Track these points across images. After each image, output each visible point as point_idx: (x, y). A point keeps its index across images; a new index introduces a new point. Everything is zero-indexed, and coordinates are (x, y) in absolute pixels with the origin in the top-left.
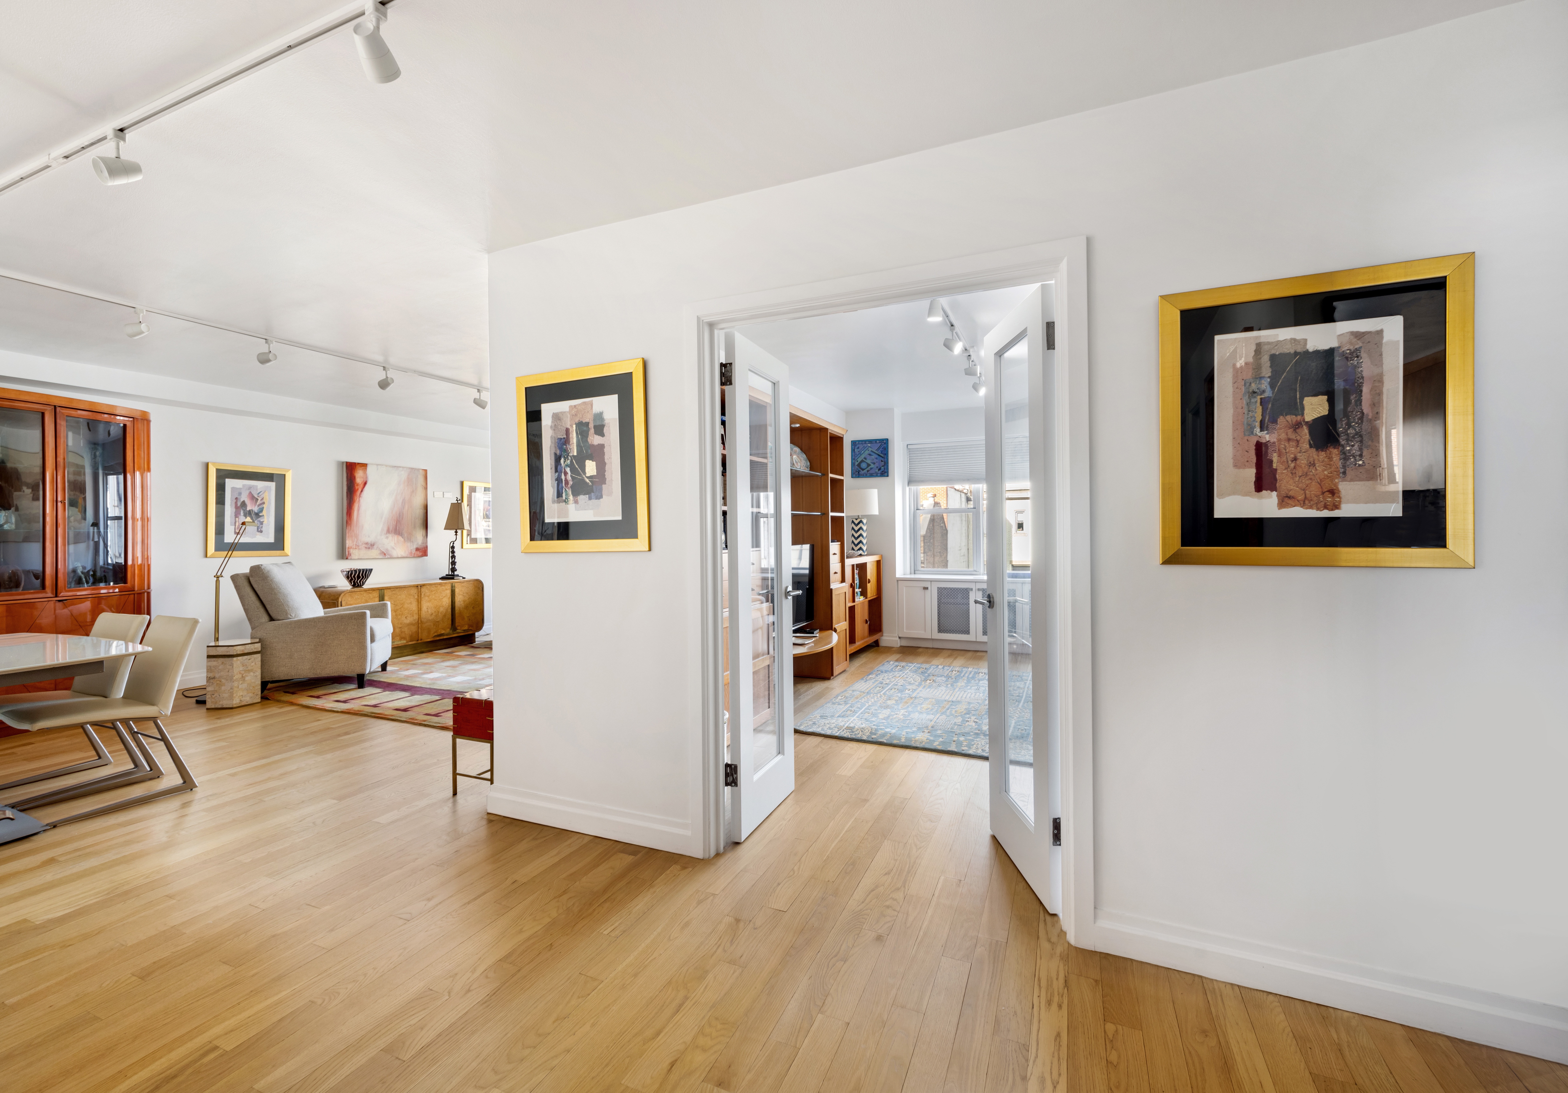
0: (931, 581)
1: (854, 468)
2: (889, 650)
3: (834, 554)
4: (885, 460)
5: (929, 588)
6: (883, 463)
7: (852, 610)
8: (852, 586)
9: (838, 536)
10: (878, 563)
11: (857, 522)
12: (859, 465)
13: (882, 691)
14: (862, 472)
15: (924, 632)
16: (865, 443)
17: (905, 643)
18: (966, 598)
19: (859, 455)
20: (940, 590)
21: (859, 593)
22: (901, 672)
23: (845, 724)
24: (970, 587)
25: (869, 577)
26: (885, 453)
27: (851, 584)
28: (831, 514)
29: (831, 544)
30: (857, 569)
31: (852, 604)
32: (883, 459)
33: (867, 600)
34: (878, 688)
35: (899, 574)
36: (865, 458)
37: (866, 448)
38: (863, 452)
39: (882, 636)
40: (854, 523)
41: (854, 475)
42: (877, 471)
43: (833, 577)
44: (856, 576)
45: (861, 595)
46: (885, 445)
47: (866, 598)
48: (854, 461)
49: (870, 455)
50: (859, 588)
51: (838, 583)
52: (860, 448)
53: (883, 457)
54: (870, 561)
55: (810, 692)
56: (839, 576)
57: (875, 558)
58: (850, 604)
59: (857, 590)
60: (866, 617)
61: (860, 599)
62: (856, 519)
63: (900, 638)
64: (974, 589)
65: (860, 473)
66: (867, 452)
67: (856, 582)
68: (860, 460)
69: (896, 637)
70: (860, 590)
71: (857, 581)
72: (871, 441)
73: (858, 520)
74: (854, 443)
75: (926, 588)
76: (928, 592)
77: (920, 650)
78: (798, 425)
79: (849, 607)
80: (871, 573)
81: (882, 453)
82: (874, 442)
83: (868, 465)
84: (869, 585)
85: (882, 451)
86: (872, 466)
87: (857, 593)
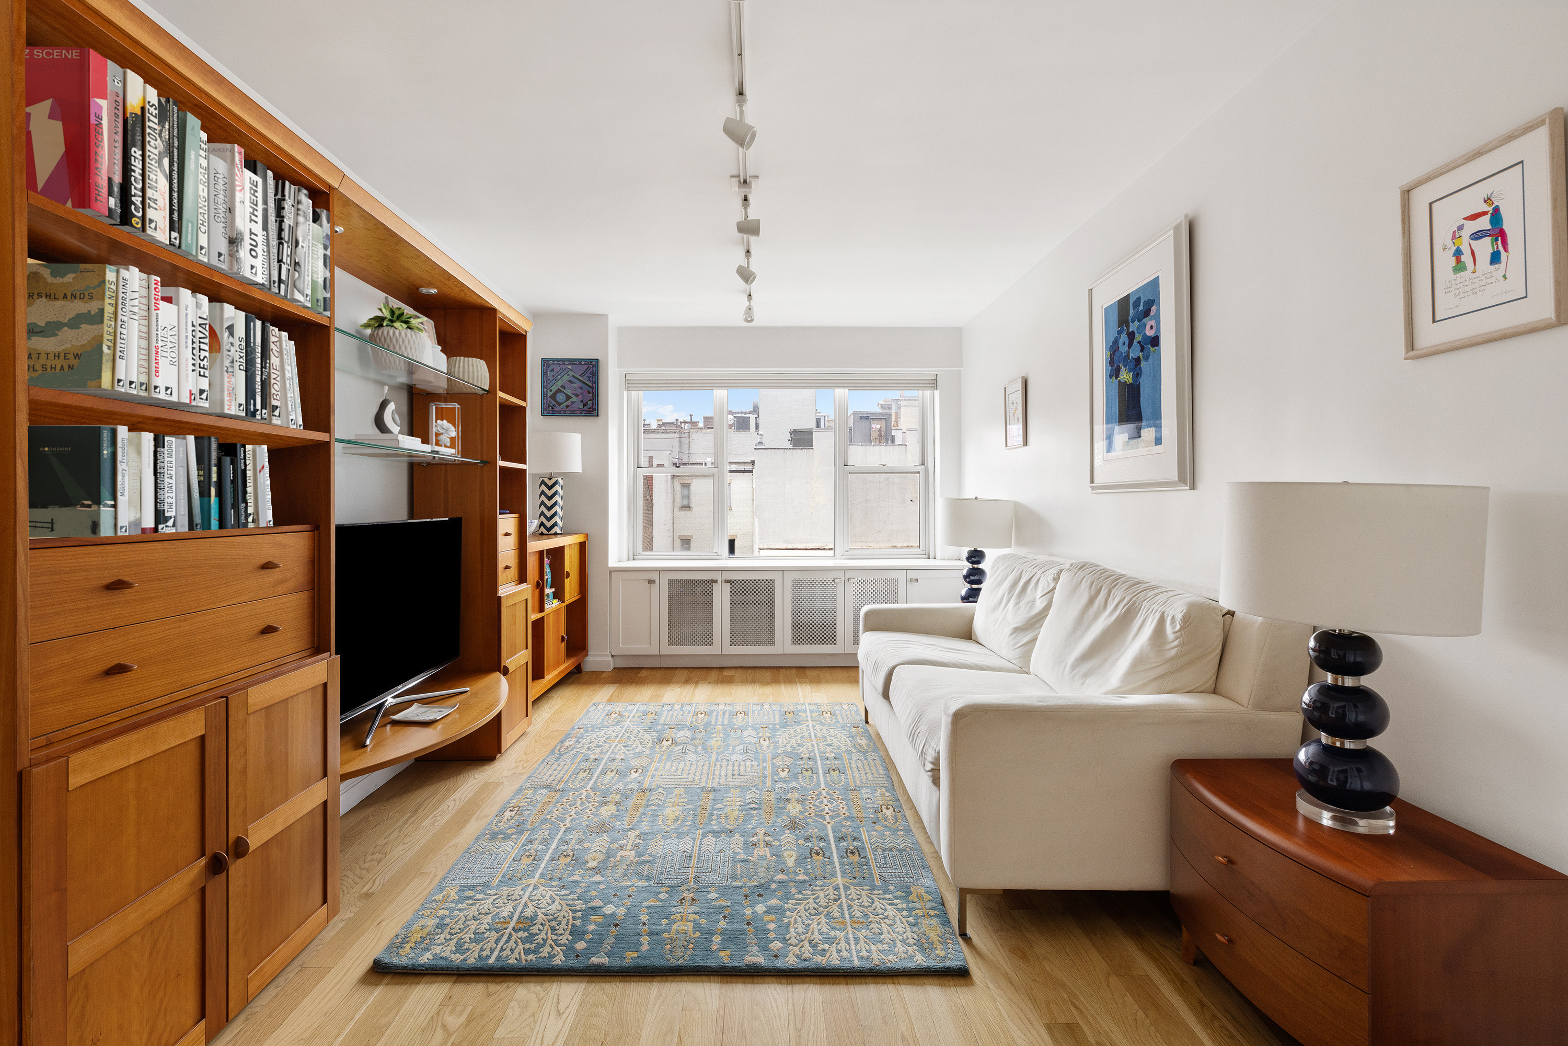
0: (660, 571)
1: (545, 401)
2: (597, 679)
3: (507, 534)
4: (594, 390)
5: (657, 581)
6: (591, 395)
7: (538, 626)
8: (540, 586)
9: (515, 503)
10: (582, 546)
11: (548, 484)
12: (553, 397)
13: (590, 780)
14: (557, 408)
15: (649, 646)
16: (564, 364)
17: (621, 664)
18: (708, 594)
19: (554, 381)
20: (671, 583)
21: (551, 596)
22: (618, 727)
23: (515, 908)
24: (714, 578)
25: (567, 568)
26: (594, 380)
27: (538, 583)
28: (501, 463)
29: (499, 516)
30: (548, 557)
31: (539, 615)
32: (590, 390)
33: (564, 604)
34: (581, 772)
35: (613, 562)
36: (563, 387)
37: (565, 372)
38: (559, 377)
39: (587, 655)
40: (546, 485)
41: (546, 412)
42: (581, 406)
43: (502, 576)
44: (547, 569)
45: (554, 598)
46: (594, 369)
47: (563, 602)
48: (545, 390)
49: (570, 381)
50: (551, 587)
51: (514, 583)
52: (556, 370)
53: (590, 387)
54: (568, 542)
55: (450, 802)
56: (513, 573)
57: (577, 539)
58: (534, 616)
59: (549, 591)
60: (563, 632)
61: (552, 605)
62: (550, 479)
63: (613, 656)
64: (719, 581)
65: (555, 408)
66: (566, 378)
67: (546, 578)
68: (554, 389)
69: (607, 656)
70: (553, 590)
71: (548, 577)
72: (572, 361)
73: (553, 481)
74: (546, 363)
75: (651, 582)
76: (655, 587)
77: (643, 673)
78: (434, 291)
79: (533, 622)
80: (570, 562)
81: (589, 380)
82: (578, 363)
83: (568, 397)
84: (567, 581)
85: (589, 377)
86: (574, 399)
87: (548, 595)
